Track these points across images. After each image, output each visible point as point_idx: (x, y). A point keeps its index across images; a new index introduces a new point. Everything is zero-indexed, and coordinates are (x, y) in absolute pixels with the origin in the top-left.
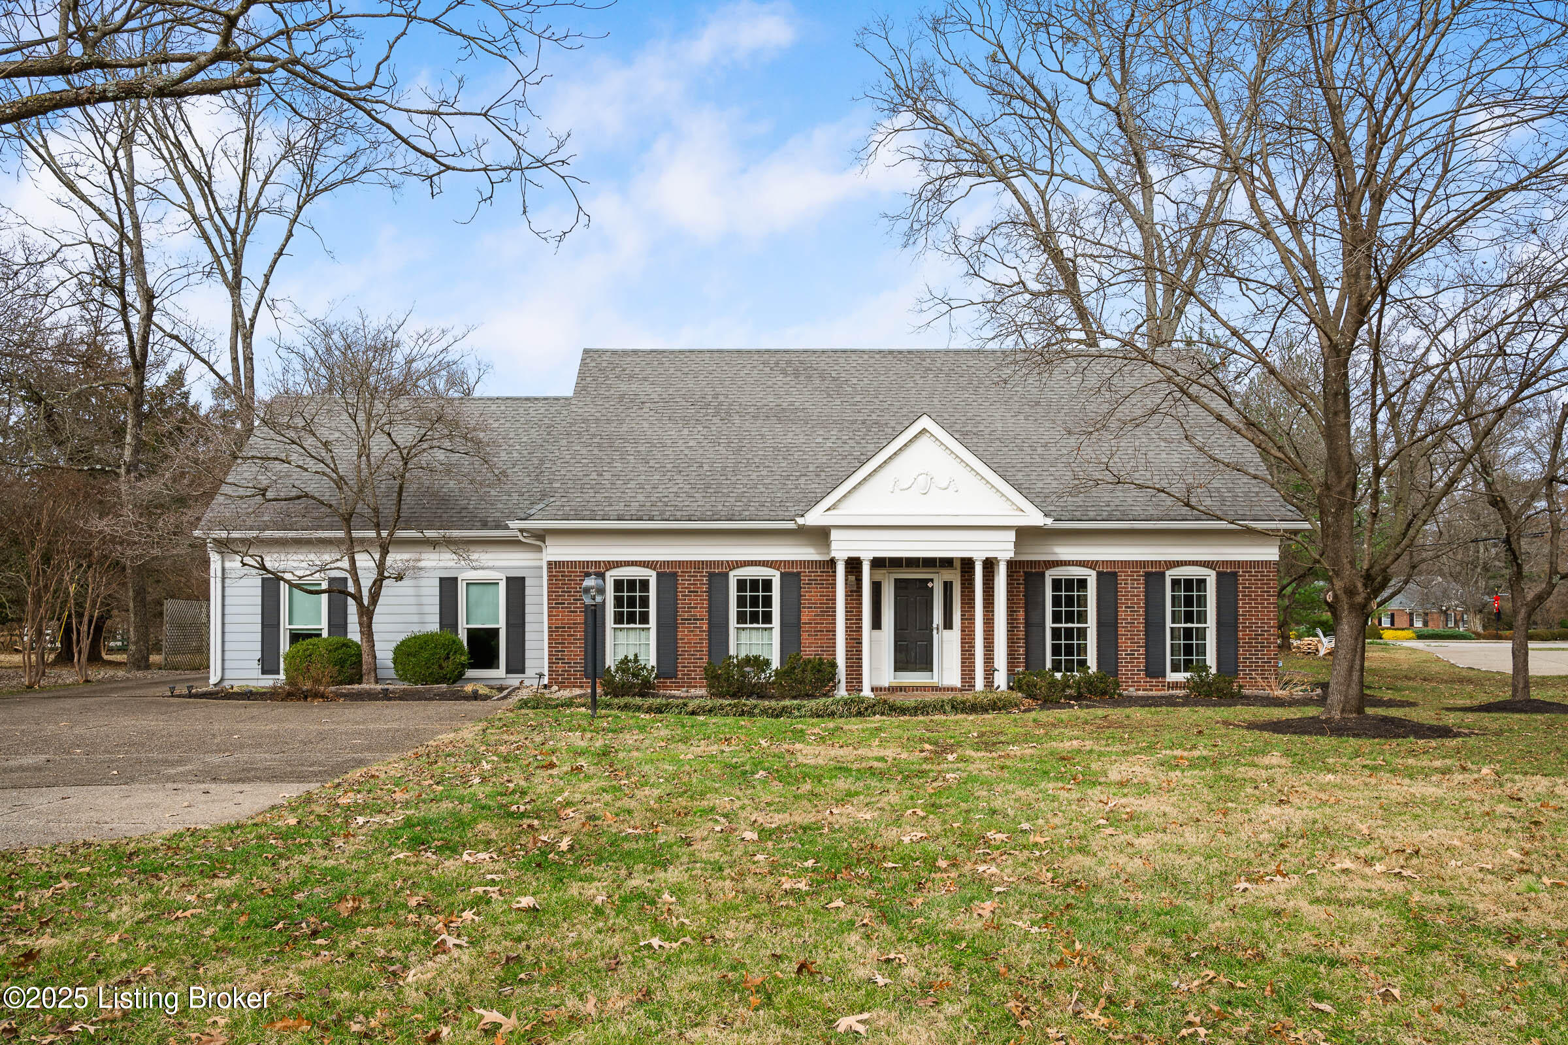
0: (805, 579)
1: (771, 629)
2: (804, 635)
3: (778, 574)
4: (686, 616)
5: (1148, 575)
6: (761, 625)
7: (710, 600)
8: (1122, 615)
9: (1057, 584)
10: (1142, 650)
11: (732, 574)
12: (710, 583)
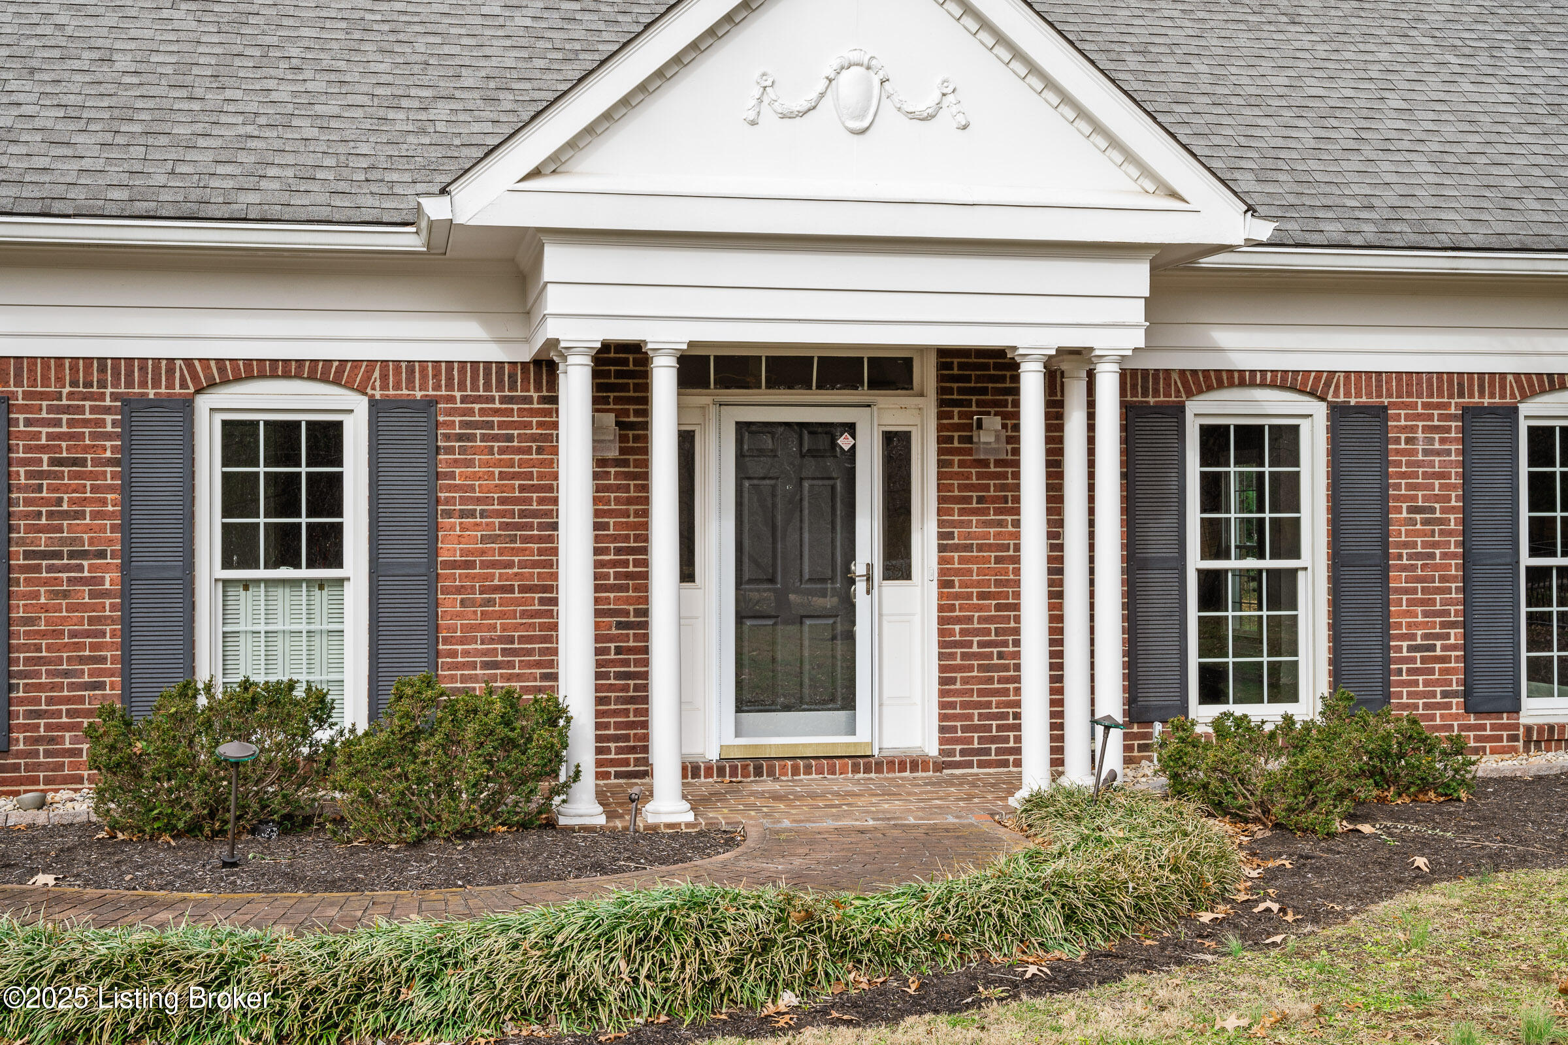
0: (451, 422)
1: (340, 582)
2: (449, 604)
3: (360, 404)
4: (43, 542)
5: (1470, 414)
6: (304, 573)
7: (127, 489)
8: (1399, 533)
9: (1214, 439)
10: (1455, 636)
11: (204, 403)
12: (127, 424)
